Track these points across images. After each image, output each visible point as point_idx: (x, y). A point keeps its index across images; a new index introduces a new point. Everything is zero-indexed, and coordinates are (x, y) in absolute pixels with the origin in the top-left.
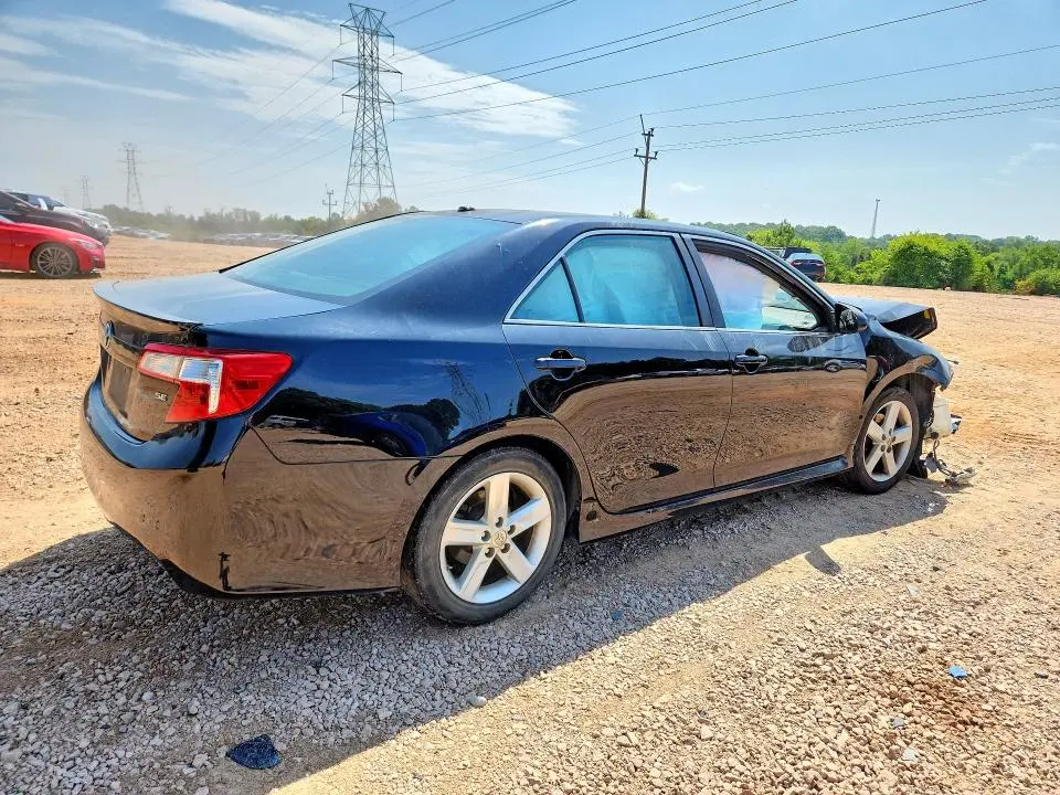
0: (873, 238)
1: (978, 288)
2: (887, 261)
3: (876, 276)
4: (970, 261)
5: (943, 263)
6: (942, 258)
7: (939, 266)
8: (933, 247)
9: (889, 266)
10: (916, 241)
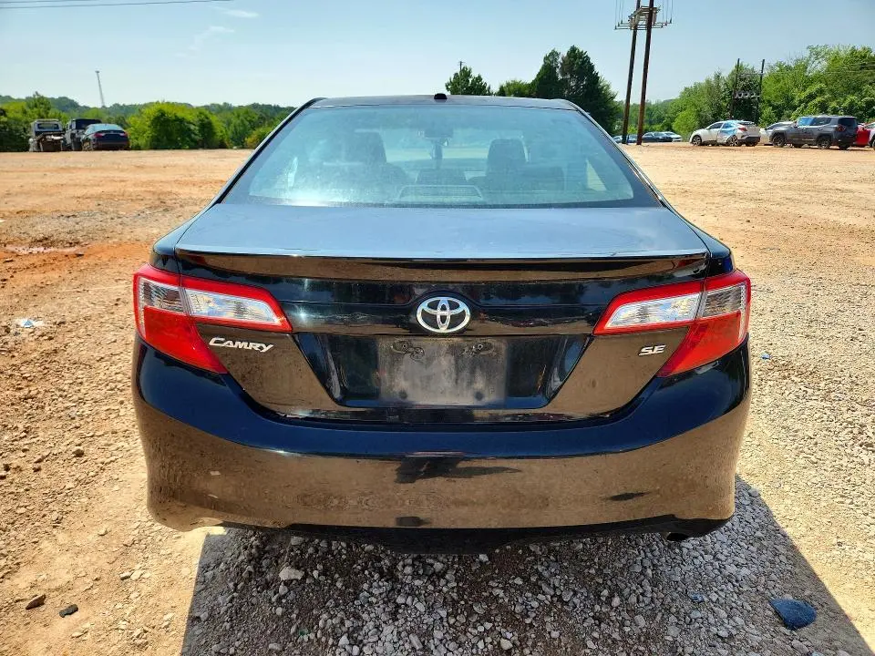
0: (104, 107)
1: (222, 146)
2: (147, 128)
3: (142, 142)
4: (210, 123)
5: (192, 127)
6: (190, 123)
7: (189, 129)
8: (180, 115)
9: (149, 133)
10: (166, 109)
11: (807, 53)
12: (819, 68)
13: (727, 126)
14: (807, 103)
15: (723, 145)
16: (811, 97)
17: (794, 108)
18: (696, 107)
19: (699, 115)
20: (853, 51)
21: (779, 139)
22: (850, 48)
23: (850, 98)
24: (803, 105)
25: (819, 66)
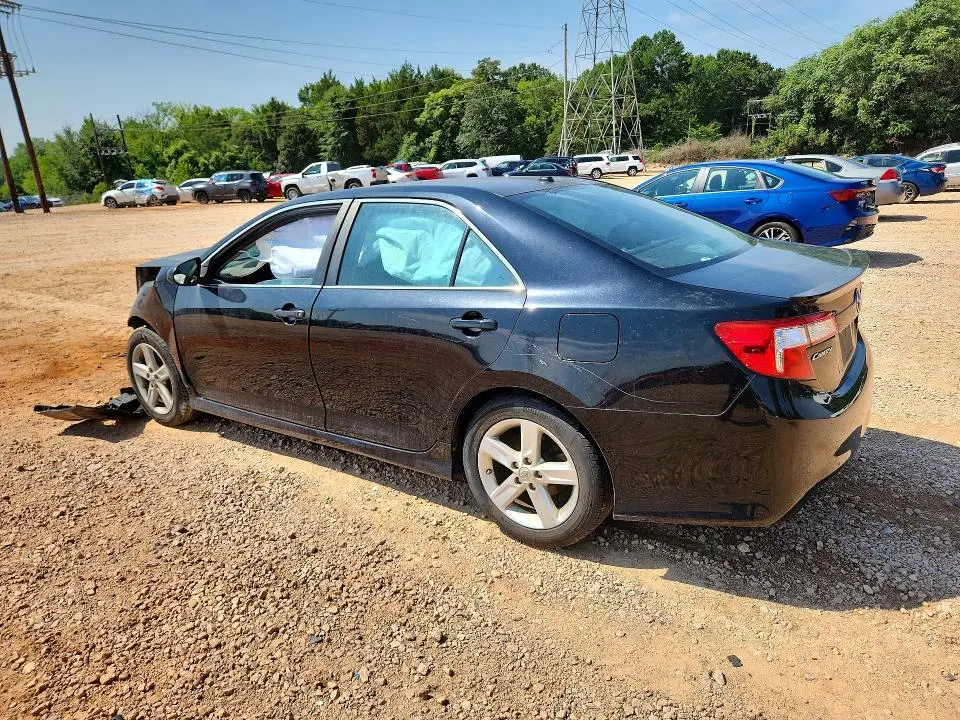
11: (154, 110)
12: (170, 125)
13: (141, 186)
14: (177, 159)
15: (143, 205)
16: (178, 153)
17: (165, 164)
18: (56, 165)
19: (62, 174)
20: (197, 110)
21: (202, 196)
22: (192, 107)
23: (215, 153)
24: (173, 161)
25: (170, 124)
